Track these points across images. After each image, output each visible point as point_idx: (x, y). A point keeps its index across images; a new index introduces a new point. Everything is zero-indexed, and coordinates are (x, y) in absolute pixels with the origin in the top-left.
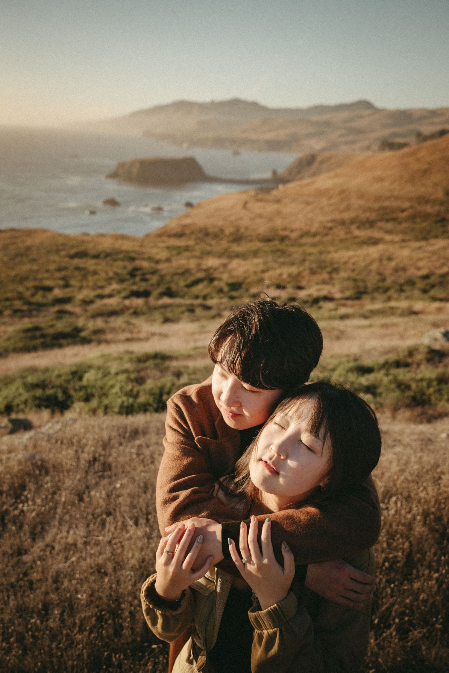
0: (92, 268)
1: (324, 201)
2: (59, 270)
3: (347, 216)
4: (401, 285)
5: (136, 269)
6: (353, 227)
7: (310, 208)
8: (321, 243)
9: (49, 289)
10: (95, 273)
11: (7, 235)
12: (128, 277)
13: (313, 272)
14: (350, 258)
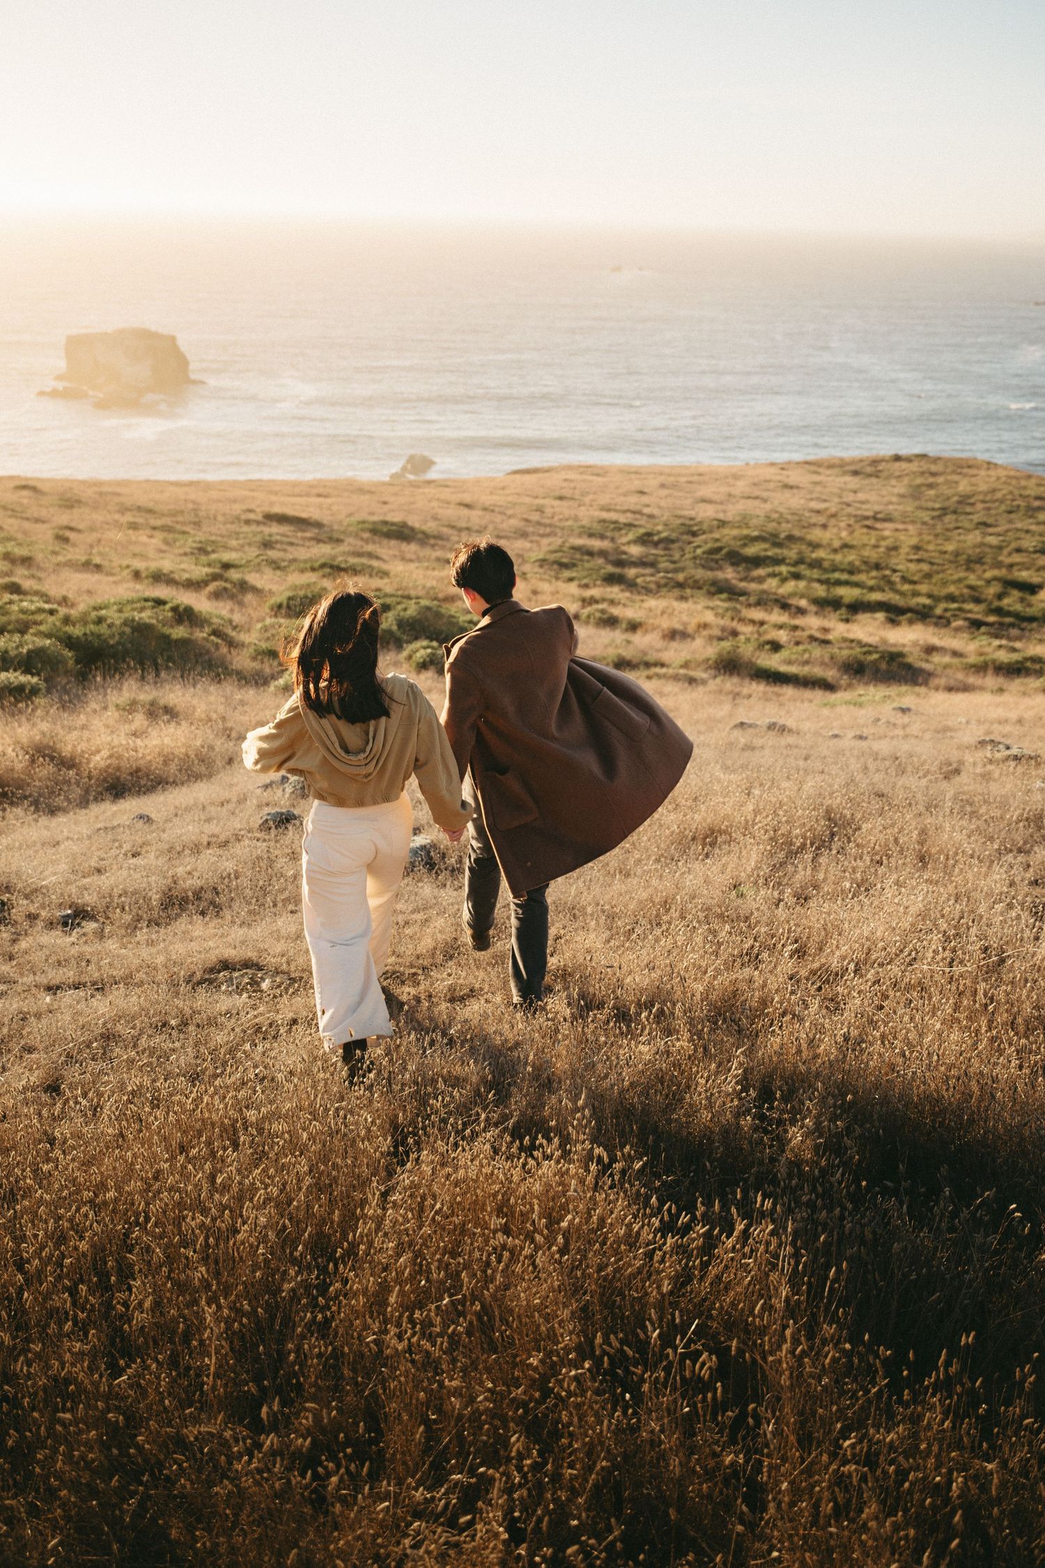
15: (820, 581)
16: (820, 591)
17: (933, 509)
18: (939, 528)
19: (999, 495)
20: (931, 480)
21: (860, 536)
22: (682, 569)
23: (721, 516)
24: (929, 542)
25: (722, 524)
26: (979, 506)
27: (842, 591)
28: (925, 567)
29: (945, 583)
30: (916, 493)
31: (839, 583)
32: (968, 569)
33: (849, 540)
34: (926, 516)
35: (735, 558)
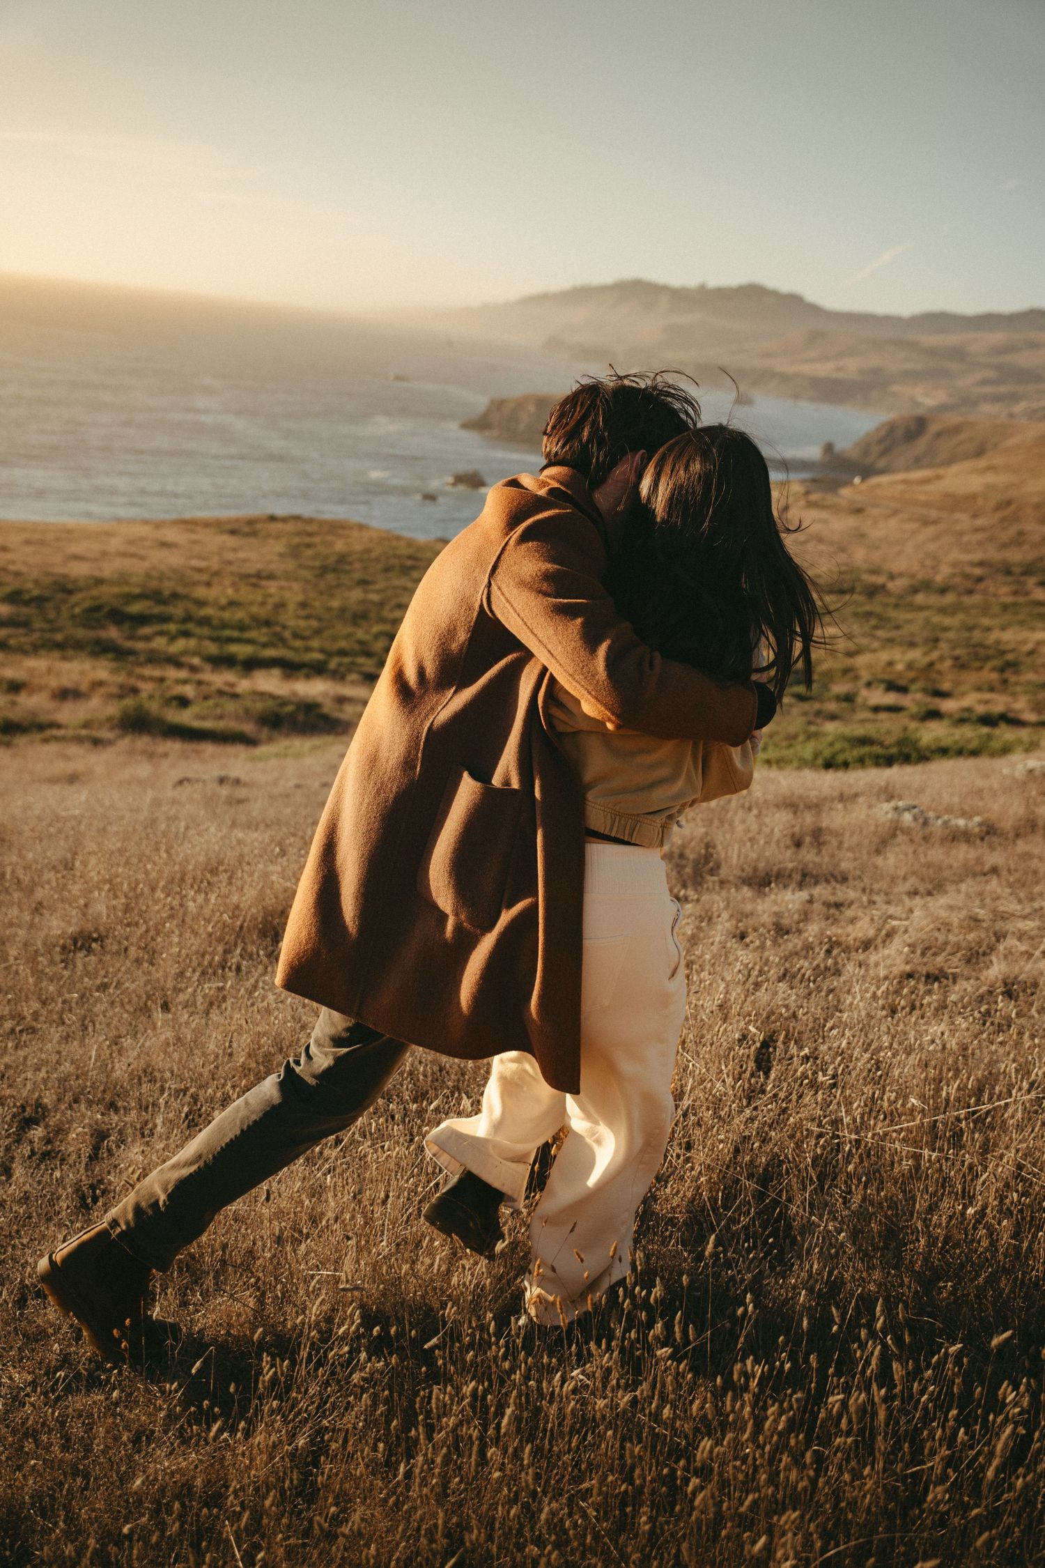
3: (1015, 556)
6: (1031, 581)
7: (930, 531)
15: (212, 639)
16: (212, 648)
17: (314, 568)
18: (322, 585)
19: (373, 555)
20: (308, 540)
21: (245, 594)
22: (60, 629)
23: (97, 573)
25: (99, 582)
26: (357, 565)
27: (235, 649)
29: (335, 638)
30: (294, 552)
31: (231, 640)
32: (355, 625)
33: (236, 597)
34: (307, 574)
35: (118, 617)
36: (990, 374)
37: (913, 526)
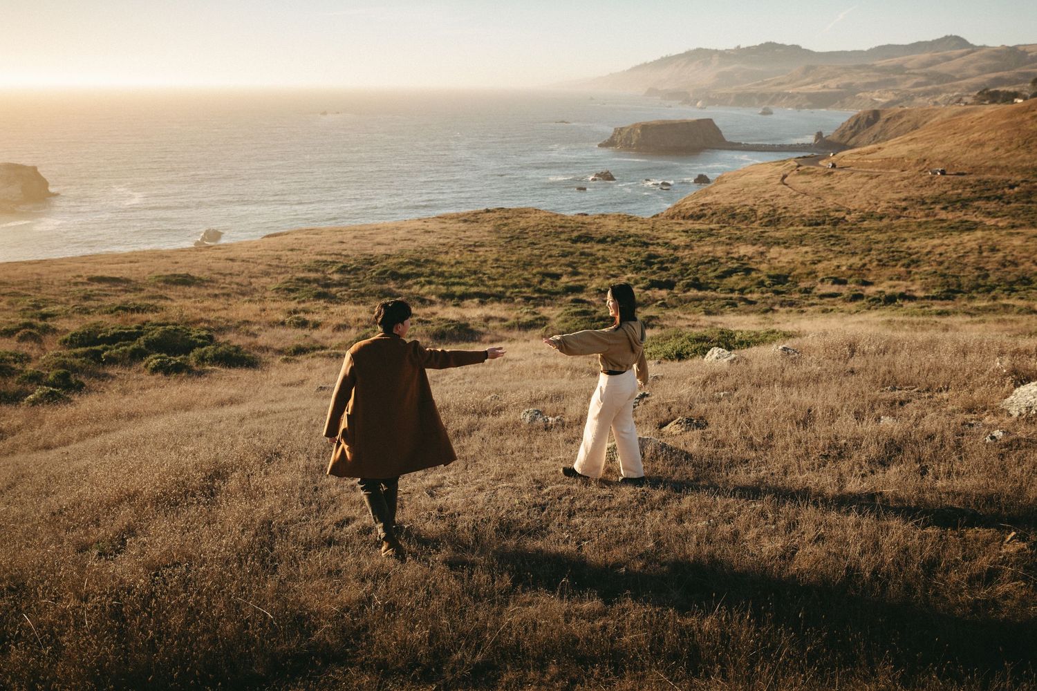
0: (601, 253)
1: (896, 173)
2: (564, 255)
3: (928, 193)
4: (1011, 283)
5: (651, 256)
6: (937, 208)
7: (874, 182)
8: (890, 227)
9: (557, 276)
10: (604, 260)
11: (496, 215)
12: (643, 266)
13: (882, 264)
14: (934, 247)
15: (443, 284)
16: (443, 289)
17: (507, 238)
18: (509, 248)
19: (540, 227)
21: (467, 256)
22: (364, 285)
23: (388, 252)
24: (503, 257)
26: (531, 234)
27: (455, 289)
28: (501, 270)
29: (511, 278)
30: (497, 229)
31: (453, 284)
32: (524, 269)
33: (460, 259)
34: (502, 242)
35: (395, 276)
36: (921, 79)
37: (864, 180)
